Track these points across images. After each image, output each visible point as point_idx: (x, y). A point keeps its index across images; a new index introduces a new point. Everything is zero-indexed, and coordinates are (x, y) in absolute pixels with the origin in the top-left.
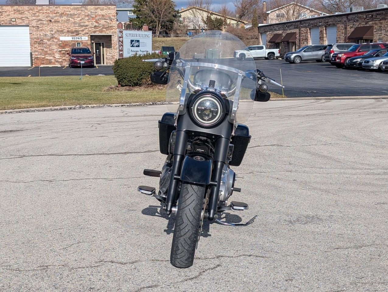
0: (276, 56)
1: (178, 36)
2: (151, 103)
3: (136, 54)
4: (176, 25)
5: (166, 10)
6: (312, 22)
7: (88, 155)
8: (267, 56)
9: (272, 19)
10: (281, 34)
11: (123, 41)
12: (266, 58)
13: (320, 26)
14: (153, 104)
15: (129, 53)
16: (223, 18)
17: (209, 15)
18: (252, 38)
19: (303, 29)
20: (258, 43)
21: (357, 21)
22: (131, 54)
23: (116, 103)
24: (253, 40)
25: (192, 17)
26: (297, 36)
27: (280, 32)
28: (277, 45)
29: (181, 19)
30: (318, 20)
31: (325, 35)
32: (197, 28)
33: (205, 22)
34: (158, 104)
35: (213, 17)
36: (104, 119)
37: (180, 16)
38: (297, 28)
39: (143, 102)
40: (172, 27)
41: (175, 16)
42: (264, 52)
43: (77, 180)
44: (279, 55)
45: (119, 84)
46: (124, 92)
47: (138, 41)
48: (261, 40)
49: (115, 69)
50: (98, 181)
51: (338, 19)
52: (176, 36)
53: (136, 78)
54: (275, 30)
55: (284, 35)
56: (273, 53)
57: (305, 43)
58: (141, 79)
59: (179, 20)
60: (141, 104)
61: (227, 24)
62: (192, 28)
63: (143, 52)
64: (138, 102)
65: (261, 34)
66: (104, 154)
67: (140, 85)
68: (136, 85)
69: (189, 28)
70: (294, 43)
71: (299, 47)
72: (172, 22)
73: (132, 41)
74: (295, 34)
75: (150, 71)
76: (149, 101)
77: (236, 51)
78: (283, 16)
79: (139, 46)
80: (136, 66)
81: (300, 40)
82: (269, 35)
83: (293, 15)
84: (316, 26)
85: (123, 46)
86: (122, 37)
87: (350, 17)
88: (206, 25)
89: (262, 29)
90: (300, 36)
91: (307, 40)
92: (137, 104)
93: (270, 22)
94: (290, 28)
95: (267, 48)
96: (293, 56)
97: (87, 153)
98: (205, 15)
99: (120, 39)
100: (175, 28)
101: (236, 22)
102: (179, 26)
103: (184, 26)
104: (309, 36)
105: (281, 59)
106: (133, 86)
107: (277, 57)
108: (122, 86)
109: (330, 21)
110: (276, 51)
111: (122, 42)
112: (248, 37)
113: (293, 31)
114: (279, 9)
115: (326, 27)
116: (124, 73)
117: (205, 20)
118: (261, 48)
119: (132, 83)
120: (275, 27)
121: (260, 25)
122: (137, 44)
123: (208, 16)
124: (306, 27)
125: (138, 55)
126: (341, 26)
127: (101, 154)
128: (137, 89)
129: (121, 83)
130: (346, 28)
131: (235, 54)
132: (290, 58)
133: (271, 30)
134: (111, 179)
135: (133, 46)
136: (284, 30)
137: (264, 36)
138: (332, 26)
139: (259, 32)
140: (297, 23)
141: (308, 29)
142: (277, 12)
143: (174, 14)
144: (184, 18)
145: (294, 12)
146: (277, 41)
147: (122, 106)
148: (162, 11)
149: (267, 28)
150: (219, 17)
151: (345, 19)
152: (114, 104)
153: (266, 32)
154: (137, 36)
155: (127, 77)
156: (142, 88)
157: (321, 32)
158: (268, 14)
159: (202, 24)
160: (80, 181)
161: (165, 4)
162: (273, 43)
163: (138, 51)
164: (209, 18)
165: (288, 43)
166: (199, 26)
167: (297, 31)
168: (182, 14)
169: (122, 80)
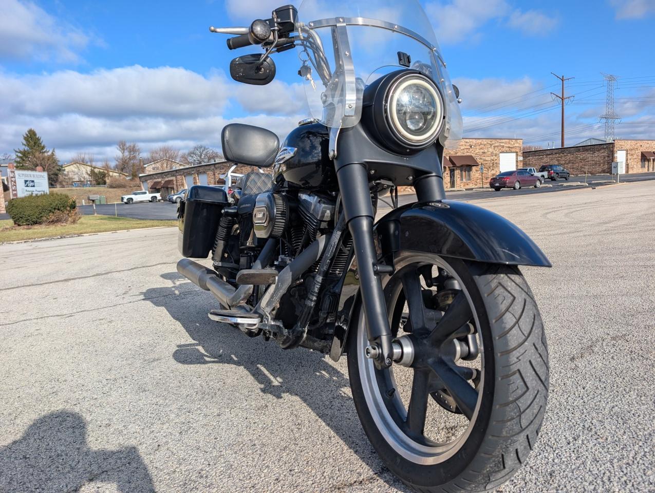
0: (158, 199)
1: (64, 187)
2: (59, 237)
3: (32, 194)
4: (61, 177)
5: (49, 164)
6: (185, 171)
7: (8, 289)
8: (150, 200)
9: (150, 171)
10: (160, 182)
11: (15, 180)
12: (150, 201)
13: (192, 174)
14: (61, 238)
15: (23, 193)
16: (106, 172)
17: (93, 169)
18: (134, 186)
19: (178, 177)
20: (141, 190)
21: (223, 169)
22: (26, 194)
23: (16, 240)
24: (135, 188)
25: (76, 170)
26: (175, 182)
27: (159, 180)
28: (158, 191)
29: (65, 173)
30: (191, 169)
31: (198, 181)
32: (82, 180)
33: (89, 175)
34: (67, 238)
35: (96, 170)
36: (10, 253)
37: (64, 170)
38: (173, 176)
39: (49, 236)
40: (57, 180)
41: (59, 170)
42: (148, 196)
43: (9, 324)
44: (160, 198)
45: (15, 223)
46: (22, 231)
47: (33, 181)
48: (143, 187)
49: (10, 209)
50: (48, 320)
51: (207, 168)
52: (62, 187)
53: (35, 217)
54: (155, 178)
55: (163, 182)
56: (156, 197)
57: (182, 187)
58: (41, 217)
59: (63, 173)
60: (47, 238)
61: (110, 175)
62: (78, 180)
63: (39, 191)
64: (43, 237)
65: (143, 182)
66: (33, 285)
67: (40, 223)
68: (36, 223)
69: (74, 180)
70: (173, 188)
71: (177, 191)
72: (57, 175)
73: (26, 181)
74: (172, 180)
75: (50, 209)
76: (56, 235)
77: (123, 197)
78: (158, 169)
79: (34, 186)
80: (33, 204)
81: (177, 186)
82: (150, 183)
83: (167, 167)
84: (190, 174)
85: (16, 186)
86: (15, 177)
87: (217, 166)
88: (90, 177)
89: (143, 178)
90: (177, 182)
91: (183, 185)
92: (44, 239)
93: (147, 173)
94: (168, 176)
95: (149, 193)
96: (175, 197)
97: (7, 287)
98: (89, 169)
99: (12, 179)
100: (60, 180)
101: (118, 174)
102: (65, 178)
103: (69, 179)
104: (184, 182)
105: (162, 201)
106: (31, 225)
107: (159, 201)
108: (19, 225)
109: (201, 170)
110: (158, 195)
111: (15, 182)
112: (132, 185)
113: (170, 179)
114: (155, 163)
115: (198, 174)
116: (21, 213)
117: (89, 172)
118: (145, 193)
119: (31, 222)
120: (155, 176)
121: (141, 175)
122: (32, 184)
123: (91, 170)
124: (181, 175)
125: (34, 195)
126: (210, 173)
127: (30, 285)
128: (36, 227)
129: (17, 222)
130: (214, 175)
131: (122, 199)
132: (172, 198)
133: (151, 179)
134: (69, 315)
135: (27, 186)
136: (163, 178)
137: (145, 184)
138: (203, 174)
139: (140, 181)
140: (173, 173)
141: (183, 176)
142: (153, 165)
143: (58, 168)
144: (68, 172)
145: (167, 165)
146: (157, 187)
147: (25, 242)
148: (45, 166)
149: (147, 178)
150: (102, 171)
151: (213, 167)
152: (14, 241)
153: (146, 181)
154: (31, 176)
155: (24, 216)
156: (43, 226)
157: (194, 178)
158: (146, 167)
159: (87, 176)
160: (14, 326)
161: (48, 160)
162: (155, 189)
163: (34, 191)
164: (92, 171)
165: (167, 188)
166: (84, 178)
167: (174, 178)
168: (66, 168)
169: (19, 219)
